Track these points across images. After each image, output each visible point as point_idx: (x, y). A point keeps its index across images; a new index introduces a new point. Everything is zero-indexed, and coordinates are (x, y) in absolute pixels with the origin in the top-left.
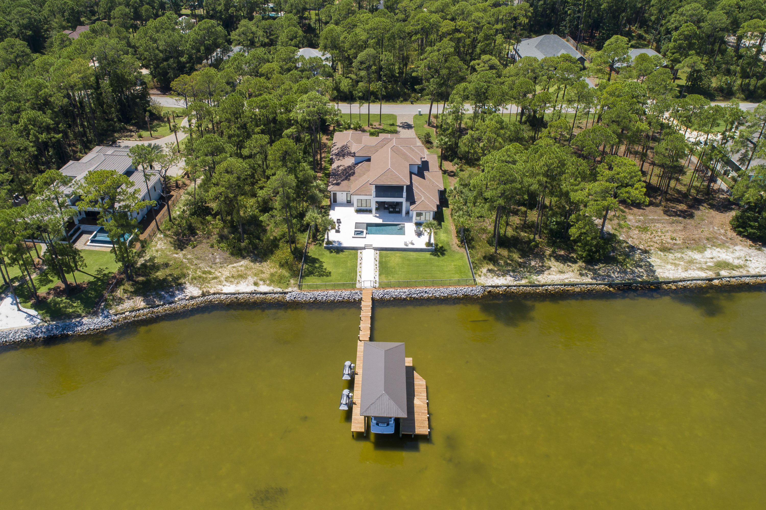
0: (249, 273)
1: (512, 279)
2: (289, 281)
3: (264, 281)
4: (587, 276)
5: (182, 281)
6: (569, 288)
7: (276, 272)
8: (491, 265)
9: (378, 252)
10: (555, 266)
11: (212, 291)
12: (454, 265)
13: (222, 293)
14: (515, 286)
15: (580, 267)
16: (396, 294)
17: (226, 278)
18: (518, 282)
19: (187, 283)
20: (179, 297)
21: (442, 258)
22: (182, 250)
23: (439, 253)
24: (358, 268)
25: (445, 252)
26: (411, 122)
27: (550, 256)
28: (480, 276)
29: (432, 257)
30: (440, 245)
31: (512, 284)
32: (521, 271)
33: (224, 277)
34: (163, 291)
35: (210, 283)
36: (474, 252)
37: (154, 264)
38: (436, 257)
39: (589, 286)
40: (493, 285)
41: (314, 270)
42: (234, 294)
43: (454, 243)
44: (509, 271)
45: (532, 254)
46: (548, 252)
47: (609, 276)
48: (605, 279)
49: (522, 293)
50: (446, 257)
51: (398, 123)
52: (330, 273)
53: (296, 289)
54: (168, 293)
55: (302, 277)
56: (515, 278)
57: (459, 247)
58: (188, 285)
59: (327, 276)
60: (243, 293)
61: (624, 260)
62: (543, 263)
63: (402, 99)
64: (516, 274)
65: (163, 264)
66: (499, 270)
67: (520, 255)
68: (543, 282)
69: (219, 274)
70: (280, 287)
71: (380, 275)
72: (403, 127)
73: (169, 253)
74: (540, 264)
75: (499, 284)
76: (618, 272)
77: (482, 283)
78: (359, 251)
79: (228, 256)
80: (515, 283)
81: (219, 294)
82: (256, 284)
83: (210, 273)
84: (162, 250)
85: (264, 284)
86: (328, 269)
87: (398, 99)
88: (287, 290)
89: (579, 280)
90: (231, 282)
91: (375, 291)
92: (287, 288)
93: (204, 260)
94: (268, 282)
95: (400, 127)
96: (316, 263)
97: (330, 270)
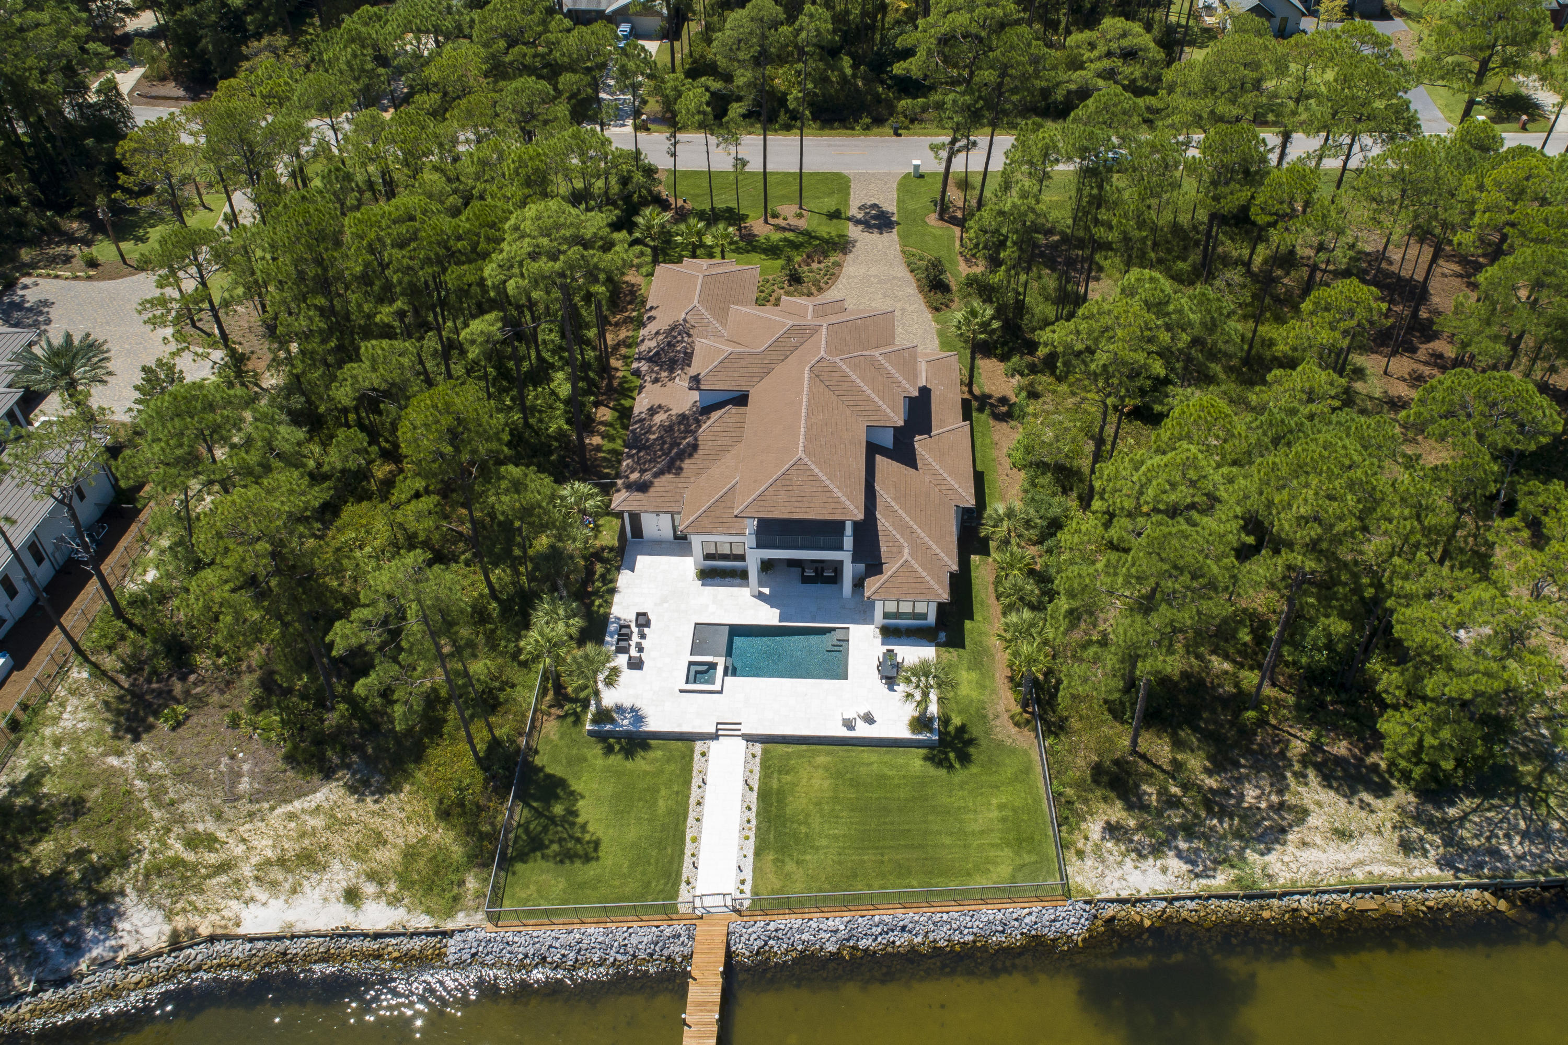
0: (338, 842)
1: (1186, 867)
2: (462, 883)
3: (381, 884)
4: (1425, 853)
5: (115, 881)
6: (1369, 903)
7: (424, 841)
8: (1119, 804)
9: (758, 748)
10: (1319, 804)
11: (205, 930)
12: (1001, 807)
13: (237, 937)
14: (1192, 899)
15: (1401, 809)
16: (805, 937)
17: (259, 867)
18: (1203, 881)
19: (128, 890)
20: (95, 953)
21: (961, 774)
22: (137, 739)
23: (952, 755)
24: (690, 821)
25: (972, 750)
26: (890, 206)
27: (1305, 760)
28: (1080, 854)
29: (932, 771)
30: (957, 721)
31: (1184, 892)
32: (1212, 829)
33: (254, 860)
34: (43, 927)
35: (202, 891)
36: (1062, 745)
37: (38, 799)
38: (943, 772)
39: (1433, 894)
40: (1124, 894)
41: (545, 829)
42: (279, 938)
43: (1001, 708)
44: (1172, 832)
45: (1248, 752)
46: (1298, 747)
47: (1495, 853)
48: (1480, 865)
49: (1216, 925)
50: (974, 769)
51: (853, 211)
52: (597, 844)
53: (479, 917)
54: (59, 935)
55: (506, 863)
56: (1194, 863)
57: (1017, 724)
58: (130, 900)
59: (587, 859)
60: (307, 936)
61: (1540, 778)
62: (1280, 792)
63: (868, 120)
64: (1196, 844)
65: (64, 804)
66: (1141, 827)
67: (1209, 758)
68: (1283, 878)
69: (240, 850)
70: (429, 912)
71: (758, 853)
72: (866, 224)
73: (93, 751)
74: (1274, 798)
75: (1143, 894)
76: (1525, 835)
77: (1088, 886)
78: (699, 746)
79: (280, 765)
80: (1196, 886)
81: (229, 938)
82: (352, 896)
83: (210, 842)
84: (75, 739)
85: (378, 897)
86: (590, 828)
87: (856, 121)
88: (449, 925)
89: (1398, 872)
90: (274, 884)
91: (737, 923)
92: (450, 913)
93: (203, 783)
94: (392, 888)
95: (858, 222)
96: (557, 797)
97: (600, 834)
